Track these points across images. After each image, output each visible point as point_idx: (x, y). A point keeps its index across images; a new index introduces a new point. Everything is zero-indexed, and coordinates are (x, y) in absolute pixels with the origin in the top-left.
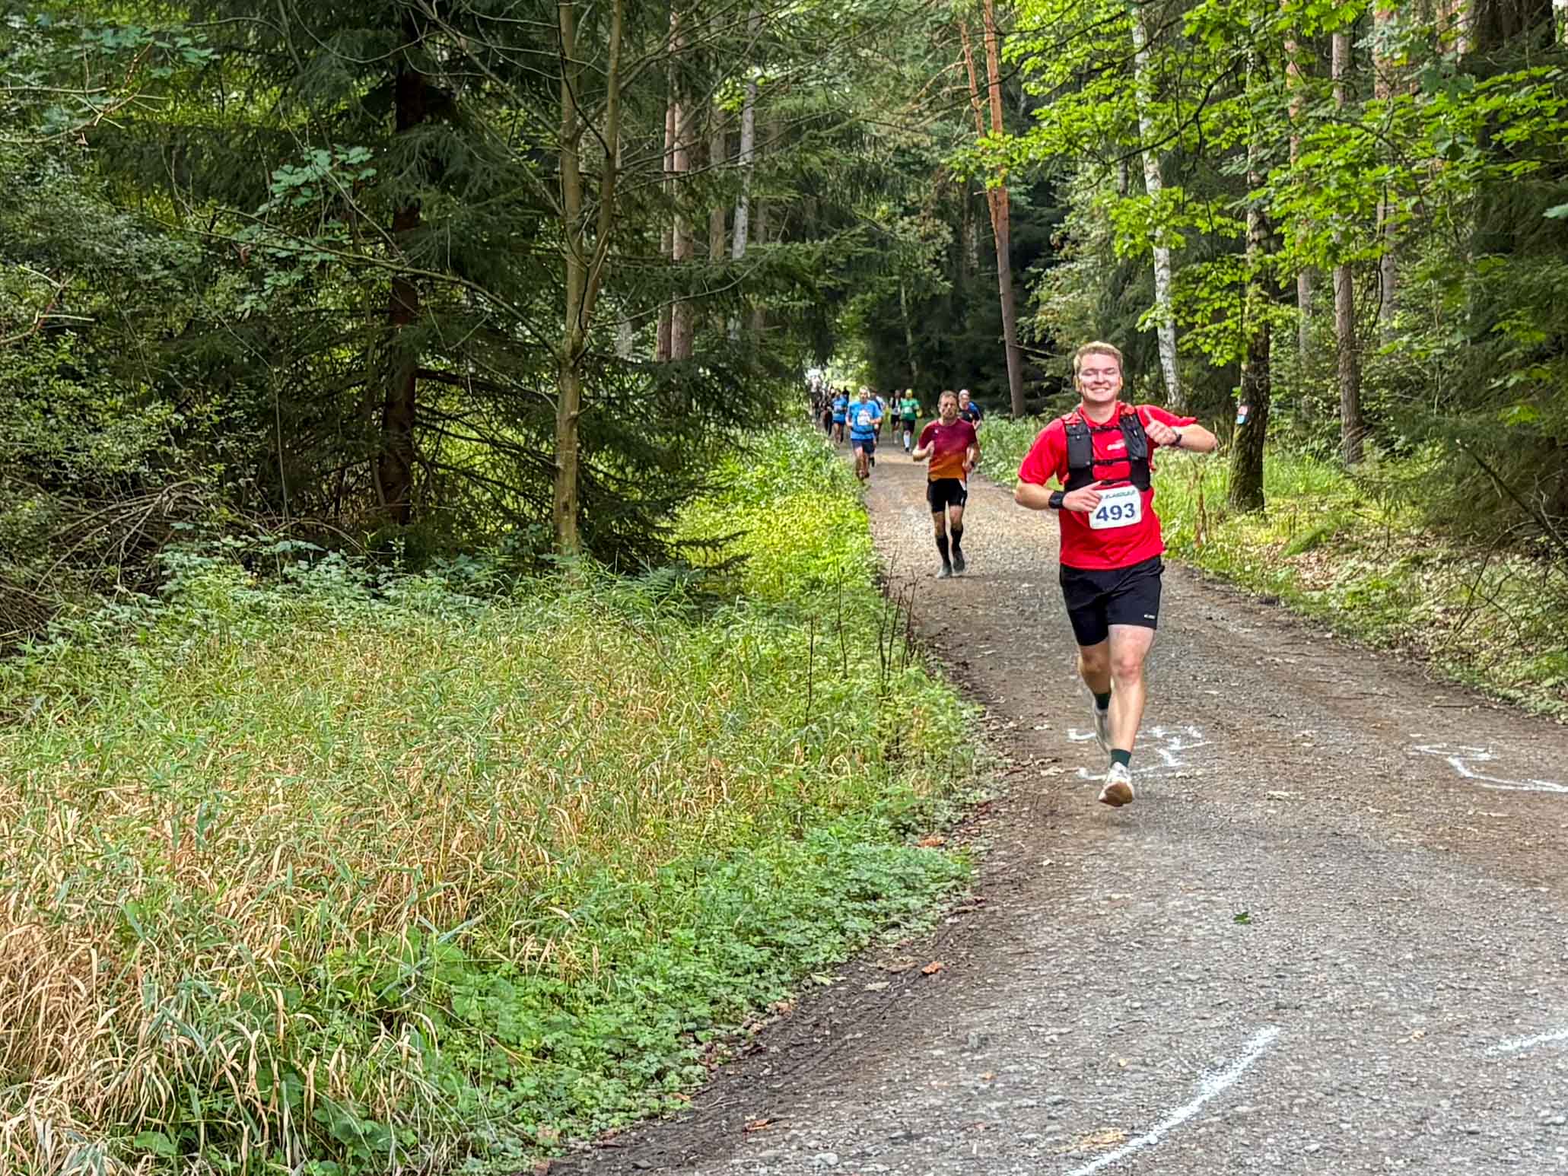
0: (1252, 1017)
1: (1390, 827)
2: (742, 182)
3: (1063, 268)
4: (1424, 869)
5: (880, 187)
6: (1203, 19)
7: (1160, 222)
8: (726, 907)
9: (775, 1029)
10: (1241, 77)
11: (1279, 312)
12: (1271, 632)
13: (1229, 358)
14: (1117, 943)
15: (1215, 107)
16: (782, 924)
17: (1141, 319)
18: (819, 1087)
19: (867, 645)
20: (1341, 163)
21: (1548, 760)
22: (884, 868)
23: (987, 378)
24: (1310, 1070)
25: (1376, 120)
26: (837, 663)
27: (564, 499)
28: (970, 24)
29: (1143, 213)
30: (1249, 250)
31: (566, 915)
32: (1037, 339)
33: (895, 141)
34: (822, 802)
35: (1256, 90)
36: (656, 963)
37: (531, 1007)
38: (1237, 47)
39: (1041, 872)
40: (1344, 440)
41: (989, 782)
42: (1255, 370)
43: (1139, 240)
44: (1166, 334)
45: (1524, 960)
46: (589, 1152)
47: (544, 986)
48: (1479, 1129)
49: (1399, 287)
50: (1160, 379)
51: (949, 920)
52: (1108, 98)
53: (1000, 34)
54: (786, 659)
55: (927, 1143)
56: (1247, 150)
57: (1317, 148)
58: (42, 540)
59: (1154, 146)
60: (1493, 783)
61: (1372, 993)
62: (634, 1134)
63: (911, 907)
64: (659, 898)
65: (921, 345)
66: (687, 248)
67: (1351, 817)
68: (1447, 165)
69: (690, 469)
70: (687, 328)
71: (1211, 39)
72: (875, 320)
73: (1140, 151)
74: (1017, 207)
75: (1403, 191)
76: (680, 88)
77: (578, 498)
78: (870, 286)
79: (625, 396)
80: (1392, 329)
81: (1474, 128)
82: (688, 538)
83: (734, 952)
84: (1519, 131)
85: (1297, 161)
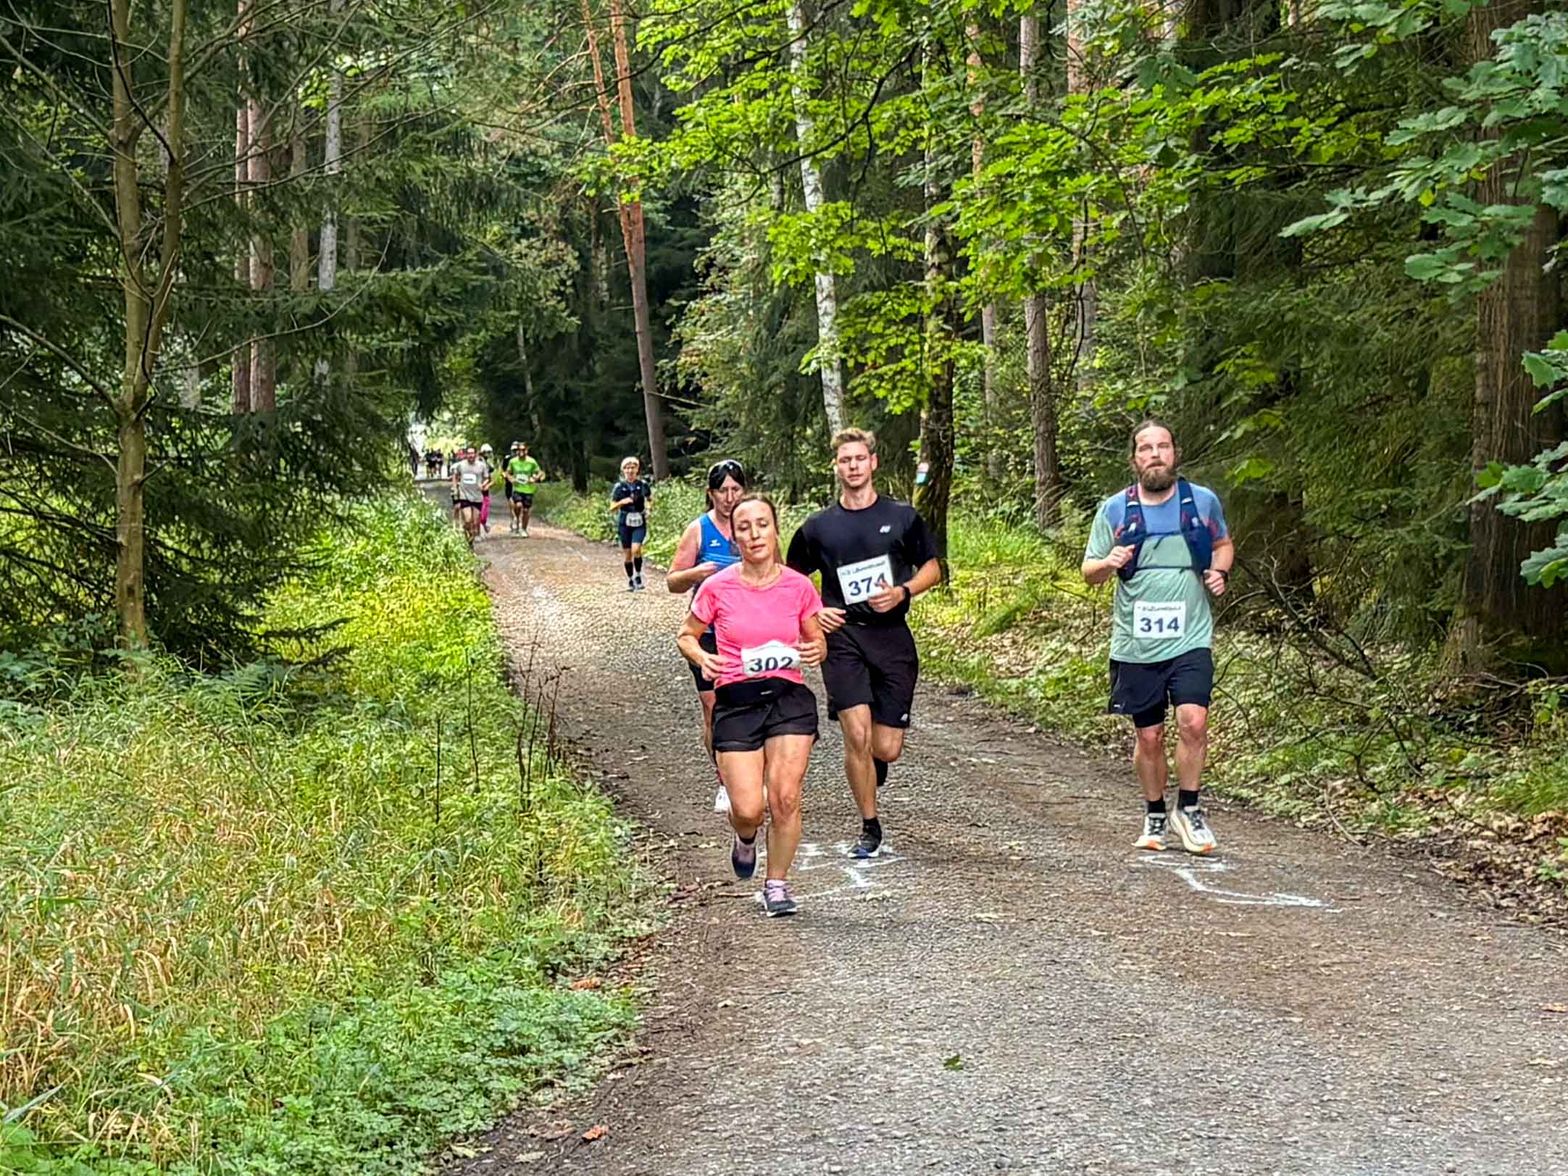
1: (1117, 951)
3: (711, 299)
4: (1159, 999)
5: (493, 203)
7: (825, 243)
8: (348, 1068)
10: (915, 70)
11: (963, 350)
12: (965, 728)
13: (907, 404)
14: (808, 1097)
15: (887, 105)
16: (418, 1086)
17: (805, 360)
19: (501, 752)
20: (1036, 171)
21: (1290, 868)
22: (534, 1016)
25: (1076, 119)
26: (466, 774)
27: (127, 583)
28: (595, 6)
29: (806, 233)
30: (928, 277)
31: (159, 1082)
32: (680, 386)
33: (509, 147)
34: (454, 941)
35: (935, 85)
36: (267, 1138)
38: (911, 33)
39: (716, 1015)
40: (1039, 501)
41: (650, 911)
42: (938, 418)
43: (801, 264)
44: (831, 378)
45: (1281, 1103)
49: (1100, 319)
50: (825, 432)
51: (612, 1076)
52: (762, 94)
53: (633, 16)
54: (405, 770)
56: (923, 157)
57: (1009, 153)
59: (816, 152)
60: (1230, 897)
61: (1108, 1146)
63: (566, 1061)
64: (266, 1061)
65: (544, 393)
66: (267, 276)
67: (1070, 941)
68: (1160, 173)
69: (279, 543)
70: (269, 372)
71: (885, 21)
72: (488, 364)
73: (799, 159)
74: (653, 227)
75: (1108, 205)
76: (256, 80)
77: (145, 581)
78: (484, 322)
79: (198, 457)
80: (1092, 368)
81: (1189, 127)
82: (277, 628)
83: (359, 1122)
84: (1242, 131)
85: (983, 170)
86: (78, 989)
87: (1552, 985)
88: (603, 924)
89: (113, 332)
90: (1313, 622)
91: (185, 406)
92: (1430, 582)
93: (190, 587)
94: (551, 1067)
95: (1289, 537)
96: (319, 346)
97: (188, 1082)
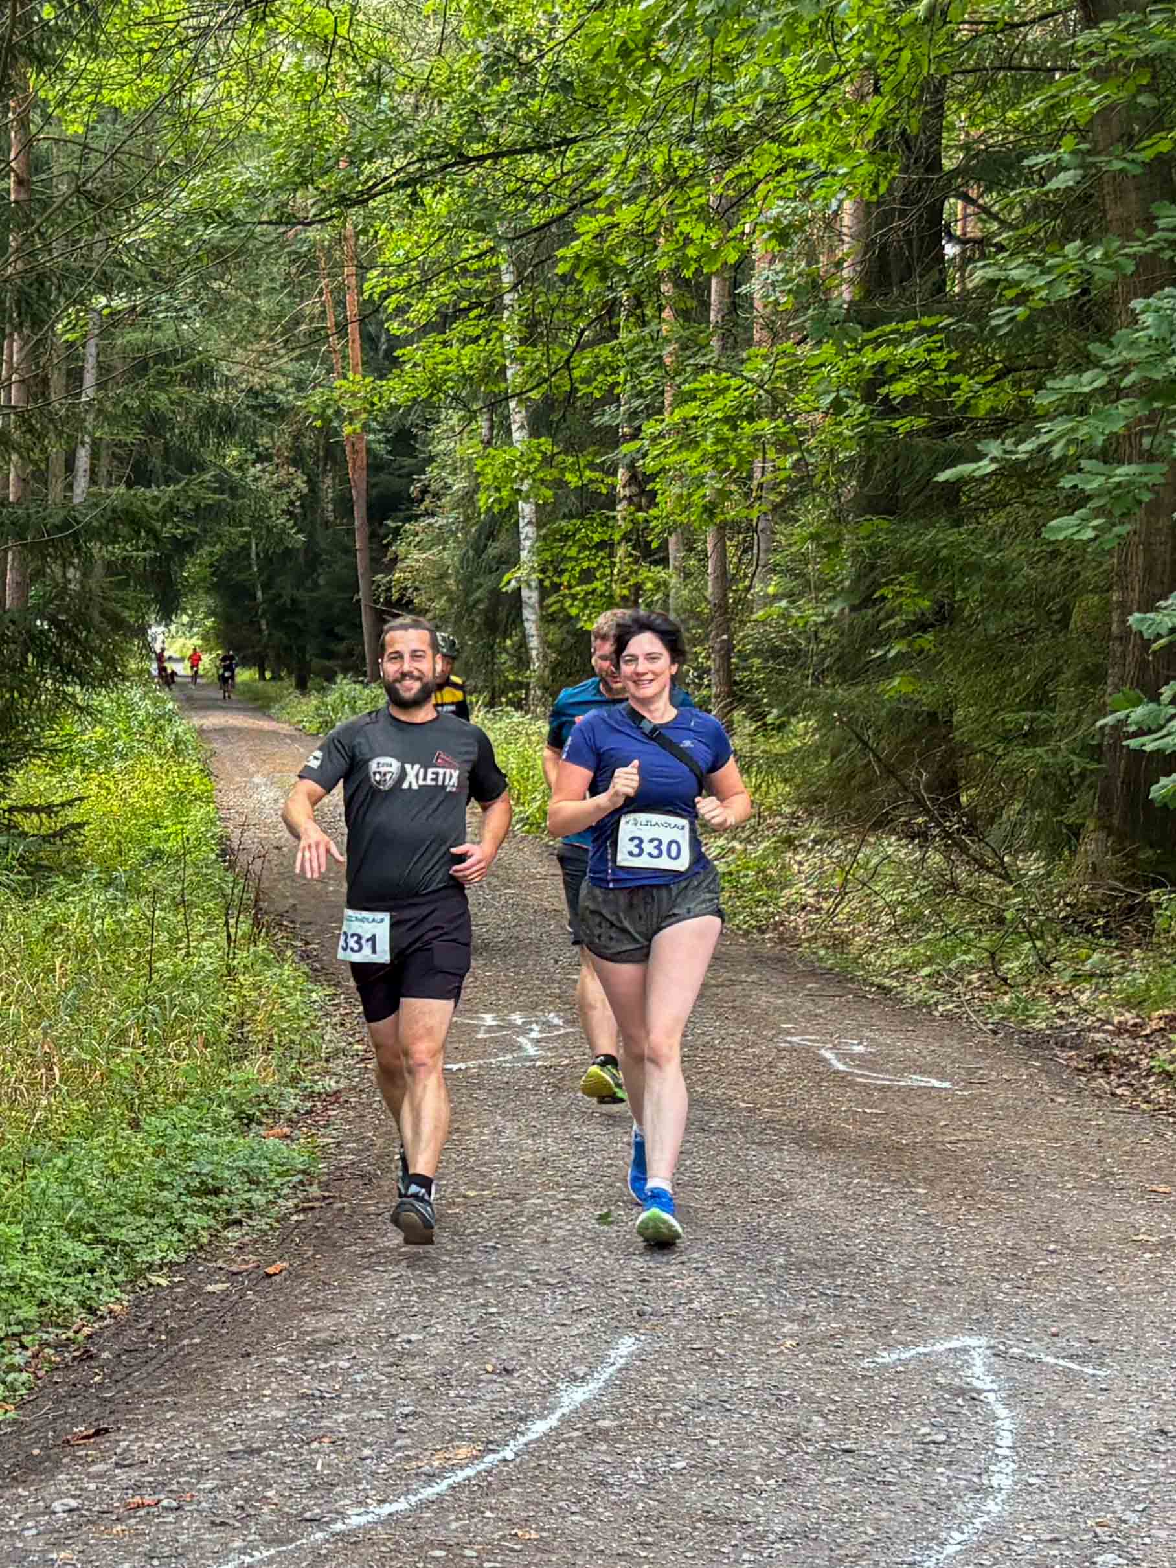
0: (614, 1323)
1: (761, 1122)
2: (84, 420)
3: (424, 522)
4: (797, 1168)
5: (231, 431)
6: (578, 257)
7: (528, 474)
8: (57, 1201)
9: (107, 1333)
10: (614, 322)
11: (649, 574)
14: (472, 1244)
15: (587, 353)
16: (117, 1220)
17: (505, 579)
18: (153, 1396)
19: (210, 923)
20: (719, 415)
21: (925, 1053)
22: (227, 1161)
23: (342, 639)
24: (675, 1381)
25: (756, 370)
26: (179, 940)
28: (329, 258)
29: (509, 465)
30: (619, 508)
32: (395, 597)
33: (247, 381)
34: (160, 1090)
35: (631, 336)
38: (610, 288)
41: (339, 1070)
43: (505, 493)
44: (530, 596)
45: (901, 1266)
48: (854, 1447)
49: (776, 550)
50: (523, 644)
51: (295, 1218)
52: (475, 340)
53: (362, 267)
54: (124, 935)
55: (267, 1458)
56: (618, 400)
57: (694, 398)
59: (522, 393)
60: (868, 1077)
61: (741, 1300)
63: (254, 1203)
65: (272, 601)
66: (24, 489)
67: (719, 1112)
68: (832, 420)
69: (25, 728)
70: (23, 575)
71: (586, 279)
72: (224, 573)
73: (507, 398)
74: (375, 457)
75: (784, 448)
76: (19, 315)
78: (219, 537)
80: (767, 596)
81: (859, 381)
82: (21, 804)
83: (64, 1250)
84: (907, 385)
85: (672, 413)
87: (1158, 1168)
88: (295, 1079)
90: (957, 830)
92: (1065, 797)
94: (241, 1207)
95: (939, 752)
96: (67, 554)
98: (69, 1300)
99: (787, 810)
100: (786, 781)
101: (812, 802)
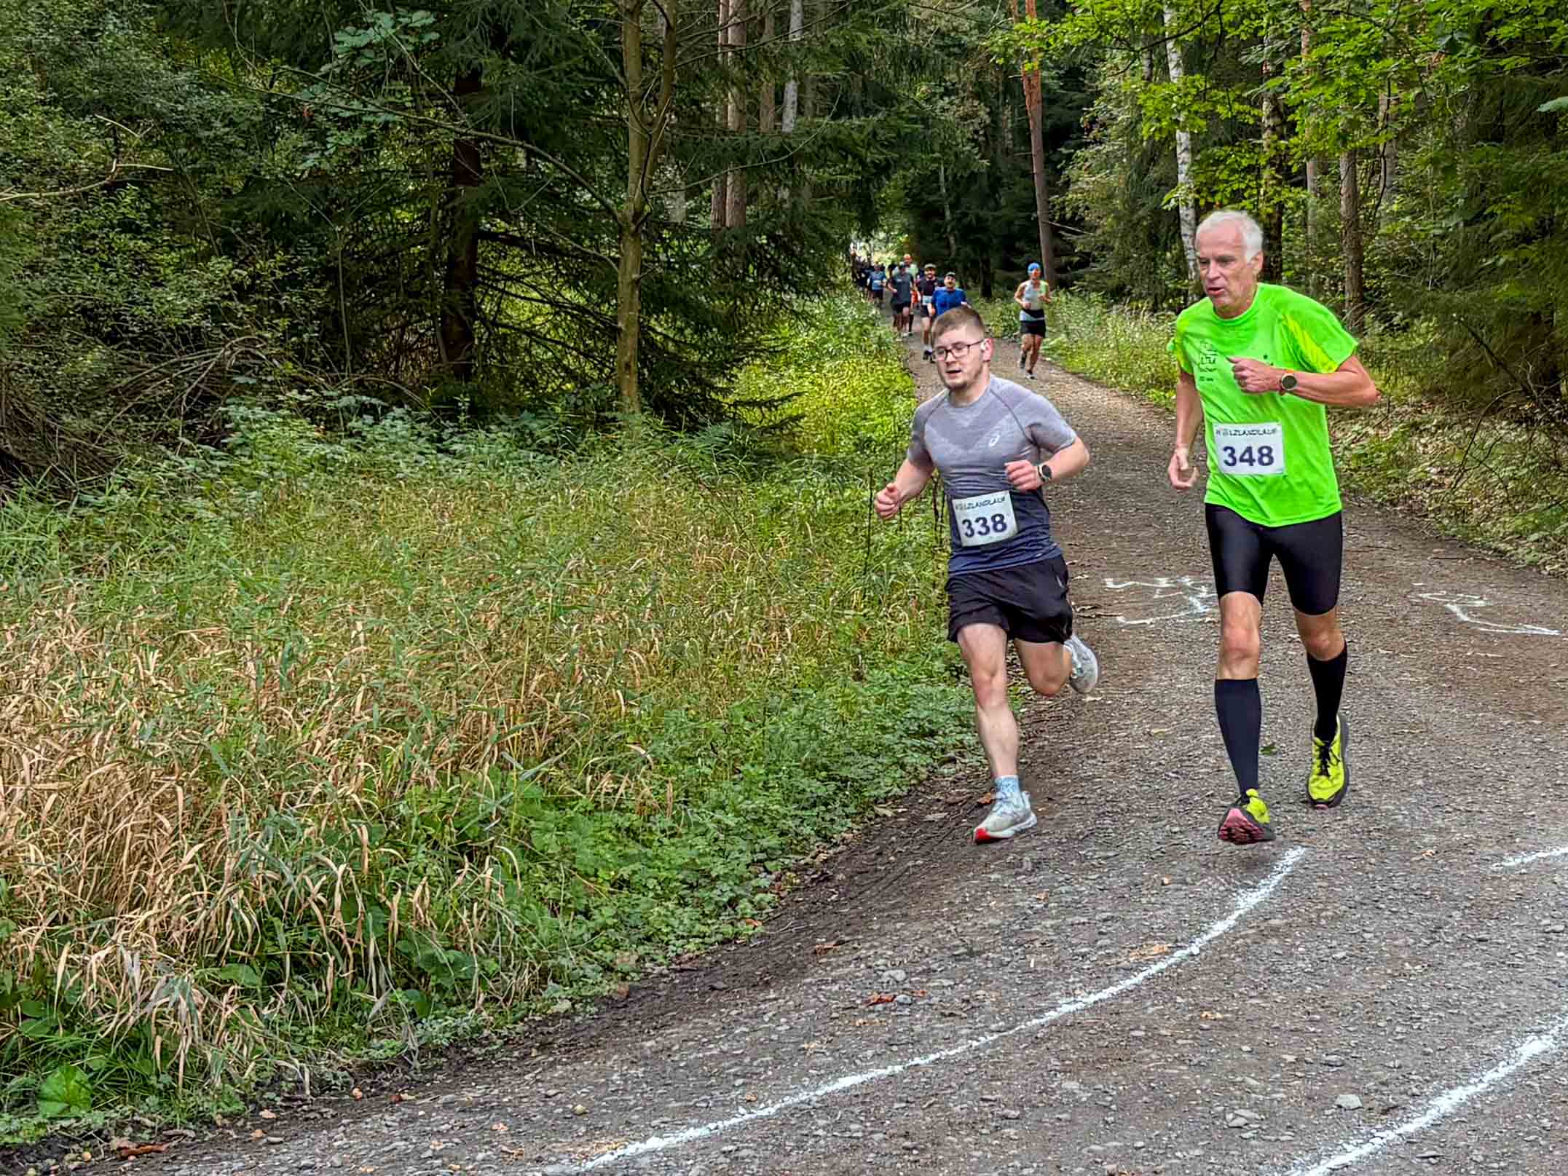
1: (1399, 666)
3: (1093, 149)
4: (1431, 704)
5: (922, 68)
7: (1184, 107)
8: (795, 744)
9: (840, 858)
11: (1290, 195)
14: (1156, 773)
16: (847, 760)
17: (1166, 198)
18: (884, 910)
20: (1350, 55)
22: (941, 707)
25: (1382, 15)
27: (626, 359)
29: (1169, 99)
30: (1264, 136)
31: (643, 752)
32: (1068, 216)
33: (935, 24)
34: (879, 647)
36: (728, 797)
37: (607, 841)
39: (1085, 709)
40: (1348, 315)
43: (1164, 123)
44: (1186, 213)
45: (1523, 786)
46: (667, 976)
47: (621, 820)
48: (1488, 937)
49: (1398, 173)
50: (1181, 255)
54: (843, 512)
55: (987, 959)
56: (1262, 42)
57: (1329, 40)
58: (102, 393)
59: (1179, 35)
60: (1488, 627)
61: (1388, 815)
62: (709, 958)
63: (965, 744)
64: (728, 737)
65: (959, 220)
66: (740, 119)
67: (1363, 658)
68: (1447, 60)
69: (747, 332)
70: (741, 196)
72: (915, 195)
73: (1165, 40)
74: (1049, 91)
75: (1406, 84)
77: (639, 360)
78: (913, 162)
79: (684, 260)
80: (1392, 212)
81: (1471, 24)
82: (743, 398)
83: (801, 787)
84: (1511, 29)
85: (1309, 52)
86: (580, 678)
89: (617, 161)
90: (1560, 415)
91: (672, 221)
93: (675, 364)
95: (1543, 347)
96: (782, 176)
97: (666, 753)
98: (807, 830)
99: (1412, 399)
100: (1410, 374)
101: (1434, 393)
